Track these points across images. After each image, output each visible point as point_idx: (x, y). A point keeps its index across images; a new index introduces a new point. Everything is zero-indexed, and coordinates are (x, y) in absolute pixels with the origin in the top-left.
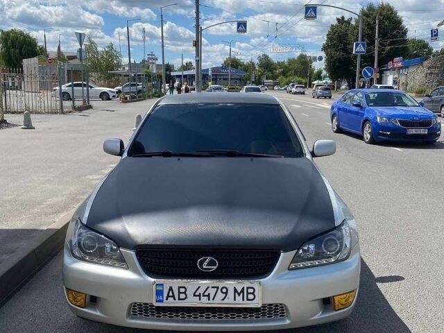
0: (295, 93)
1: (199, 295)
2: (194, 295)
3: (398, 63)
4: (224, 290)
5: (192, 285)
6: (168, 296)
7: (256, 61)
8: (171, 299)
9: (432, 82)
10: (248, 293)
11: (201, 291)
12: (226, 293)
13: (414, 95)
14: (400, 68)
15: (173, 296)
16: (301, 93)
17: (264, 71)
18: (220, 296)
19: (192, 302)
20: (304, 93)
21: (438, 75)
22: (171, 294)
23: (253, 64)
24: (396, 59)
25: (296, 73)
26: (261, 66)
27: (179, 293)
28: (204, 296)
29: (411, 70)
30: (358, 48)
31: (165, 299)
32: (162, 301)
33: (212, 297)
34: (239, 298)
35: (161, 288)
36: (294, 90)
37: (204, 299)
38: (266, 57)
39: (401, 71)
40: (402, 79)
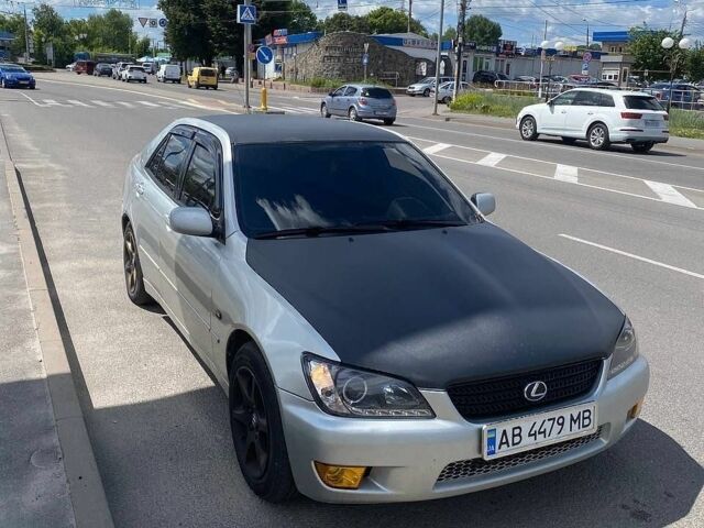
0: (130, 80)
1: (535, 434)
2: (530, 435)
3: (281, 37)
4: (561, 421)
5: (526, 423)
6: (502, 443)
7: (31, 17)
8: (504, 447)
9: (333, 69)
10: (584, 418)
11: (536, 428)
12: (562, 424)
13: (310, 88)
14: (283, 46)
15: (507, 442)
16: (140, 81)
17: (49, 36)
18: (557, 428)
19: (528, 444)
20: (145, 81)
21: (339, 61)
22: (504, 440)
23: (23, 21)
24: (277, 32)
25: (106, 42)
26: (39, 25)
27: (514, 436)
28: (540, 433)
29: (301, 49)
30: (244, 15)
31: (497, 447)
32: (493, 453)
33: (547, 433)
34: (575, 427)
35: (493, 435)
36: (126, 73)
37: (540, 437)
38: (47, 9)
39: (286, 50)
40: (289, 64)
